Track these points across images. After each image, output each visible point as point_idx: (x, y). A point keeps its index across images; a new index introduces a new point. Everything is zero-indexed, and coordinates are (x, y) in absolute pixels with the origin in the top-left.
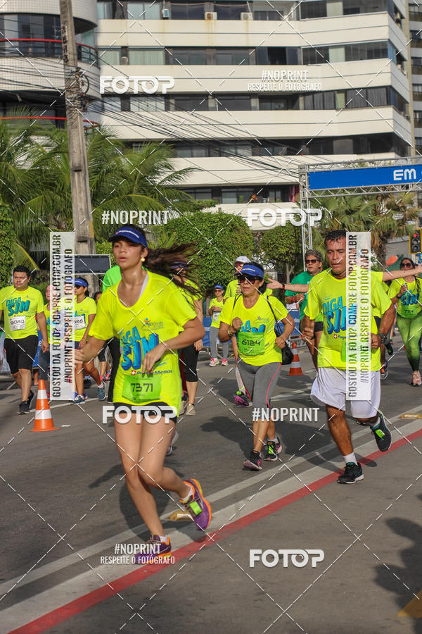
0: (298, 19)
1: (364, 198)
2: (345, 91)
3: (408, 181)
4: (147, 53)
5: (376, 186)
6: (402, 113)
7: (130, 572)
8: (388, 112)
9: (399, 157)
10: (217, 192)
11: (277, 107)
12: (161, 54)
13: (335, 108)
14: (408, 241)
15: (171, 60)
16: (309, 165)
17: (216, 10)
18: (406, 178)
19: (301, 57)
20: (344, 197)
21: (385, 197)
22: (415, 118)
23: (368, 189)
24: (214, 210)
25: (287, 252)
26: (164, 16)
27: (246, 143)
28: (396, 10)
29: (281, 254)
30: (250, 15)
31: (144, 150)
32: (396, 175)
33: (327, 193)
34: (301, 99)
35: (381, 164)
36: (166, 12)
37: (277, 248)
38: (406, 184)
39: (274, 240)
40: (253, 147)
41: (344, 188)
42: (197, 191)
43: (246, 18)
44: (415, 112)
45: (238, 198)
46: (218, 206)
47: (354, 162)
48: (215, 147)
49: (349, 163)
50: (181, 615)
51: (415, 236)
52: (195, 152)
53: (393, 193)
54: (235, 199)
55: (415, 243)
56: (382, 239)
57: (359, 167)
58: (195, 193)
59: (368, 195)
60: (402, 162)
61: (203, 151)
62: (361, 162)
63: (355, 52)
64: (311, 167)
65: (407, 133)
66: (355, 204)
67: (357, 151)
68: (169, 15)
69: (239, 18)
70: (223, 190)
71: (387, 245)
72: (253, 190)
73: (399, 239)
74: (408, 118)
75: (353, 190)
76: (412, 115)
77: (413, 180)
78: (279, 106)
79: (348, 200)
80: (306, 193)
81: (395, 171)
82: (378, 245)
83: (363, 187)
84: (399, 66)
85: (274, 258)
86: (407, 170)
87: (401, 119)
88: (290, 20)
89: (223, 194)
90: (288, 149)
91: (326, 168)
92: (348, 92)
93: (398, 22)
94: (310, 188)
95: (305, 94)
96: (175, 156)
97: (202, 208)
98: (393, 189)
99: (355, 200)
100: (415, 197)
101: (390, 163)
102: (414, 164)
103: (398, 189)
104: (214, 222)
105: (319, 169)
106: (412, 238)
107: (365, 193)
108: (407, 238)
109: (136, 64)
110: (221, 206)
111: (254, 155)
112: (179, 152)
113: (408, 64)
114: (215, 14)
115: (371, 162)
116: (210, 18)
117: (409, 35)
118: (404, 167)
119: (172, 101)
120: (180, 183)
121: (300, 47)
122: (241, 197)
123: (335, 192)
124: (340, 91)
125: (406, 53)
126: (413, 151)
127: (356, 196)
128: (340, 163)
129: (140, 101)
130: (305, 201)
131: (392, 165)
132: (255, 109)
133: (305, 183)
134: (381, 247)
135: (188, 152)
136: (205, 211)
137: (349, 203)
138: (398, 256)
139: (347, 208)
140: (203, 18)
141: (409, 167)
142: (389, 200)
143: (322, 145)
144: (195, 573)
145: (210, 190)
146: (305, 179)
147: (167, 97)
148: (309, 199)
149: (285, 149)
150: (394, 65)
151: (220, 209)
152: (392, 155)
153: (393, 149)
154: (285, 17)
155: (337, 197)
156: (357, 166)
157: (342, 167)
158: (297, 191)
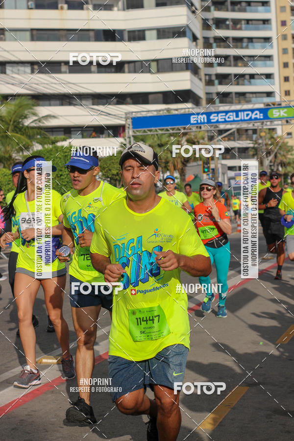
0: (124, 10)
1: (171, 135)
2: (157, 61)
3: (201, 123)
4: (18, 33)
5: (179, 127)
6: (197, 76)
7: (10, 402)
8: (187, 75)
9: (194, 106)
10: (68, 131)
11: (109, 71)
12: (28, 34)
13: (150, 72)
14: (201, 165)
15: (35, 38)
16: (132, 112)
17: (66, 3)
18: (199, 121)
19: (126, 36)
20: (157, 135)
21: (185, 134)
22: (206, 80)
23: (173, 129)
24: (65, 144)
25: (117, 173)
26: (30, 7)
27: (89, 96)
28: (192, 5)
29: (113, 175)
30: (90, 7)
31: (17, 101)
32: (193, 119)
33: (145, 131)
34: (126, 66)
35: (182, 112)
36: (31, 4)
37: (110, 170)
38: (199, 125)
39: (108, 165)
40: (92, 99)
41: (157, 128)
42: (54, 130)
43: (88, 9)
44: (206, 75)
45: (82, 135)
46: (69, 141)
47: (163, 110)
48: (66, 99)
49: (160, 111)
50: (47, 431)
51: (206, 161)
52: (52, 102)
53: (191, 132)
54: (81, 136)
55: (206, 166)
56: (183, 163)
57: (167, 114)
58: (52, 131)
59: (173, 133)
60: (197, 110)
61: (58, 102)
62: (168, 110)
63: (164, 33)
64: (134, 114)
65: (200, 90)
66: (164, 139)
67: (165, 102)
68: (33, 6)
69: (82, 8)
70: (72, 129)
71: (187, 168)
72: (92, 129)
73: (195, 164)
74: (200, 79)
75: (163, 129)
76: (203, 77)
77: (204, 123)
78: (111, 71)
79: (160, 137)
80: (130, 132)
81: (192, 117)
82: (181, 167)
83: (170, 127)
84: (194, 43)
85: (108, 177)
86: (199, 116)
87: (196, 80)
88: (118, 10)
89: (72, 132)
90: (117, 101)
91: (144, 114)
92: (159, 61)
93: (194, 12)
94: (133, 128)
95: (129, 62)
96: (38, 105)
97: (57, 141)
98: (190, 129)
99: (164, 136)
100: (206, 134)
101: (189, 111)
102: (205, 111)
103: (194, 129)
104: (66, 152)
105: (139, 115)
106: (204, 163)
107: (171, 131)
108: (200, 163)
109: (10, 40)
110: (70, 140)
111: (93, 104)
112: (41, 103)
113: (200, 41)
114: (66, 6)
115: (176, 110)
116: (62, 8)
117: (201, 22)
118: (198, 114)
119: (36, 67)
120: (41, 125)
121: (125, 30)
122: (85, 134)
123: (150, 131)
124: (153, 61)
125: (199, 33)
126: (204, 102)
127: (165, 134)
128: (154, 111)
129: (12, 66)
130: (130, 138)
131: (189, 113)
132: (94, 72)
133: (129, 125)
134: (182, 169)
135: (47, 102)
136: (59, 144)
137: (160, 138)
138: (194, 175)
139: (159, 142)
140: (56, 8)
141: (202, 114)
142: (188, 136)
143: (141, 98)
144: (55, 401)
145: (62, 129)
146: (129, 121)
147: (32, 64)
148: (133, 136)
149: (115, 101)
150: (191, 42)
151: (70, 143)
152: (189, 105)
153: (190, 100)
154: (115, 9)
155: (152, 135)
156: (165, 113)
157: (155, 114)
158: (124, 130)
